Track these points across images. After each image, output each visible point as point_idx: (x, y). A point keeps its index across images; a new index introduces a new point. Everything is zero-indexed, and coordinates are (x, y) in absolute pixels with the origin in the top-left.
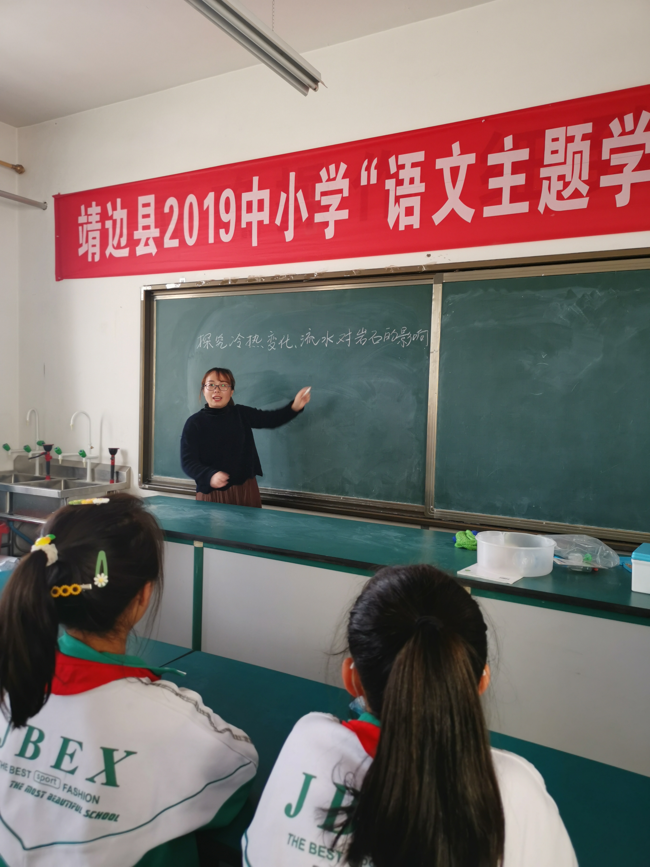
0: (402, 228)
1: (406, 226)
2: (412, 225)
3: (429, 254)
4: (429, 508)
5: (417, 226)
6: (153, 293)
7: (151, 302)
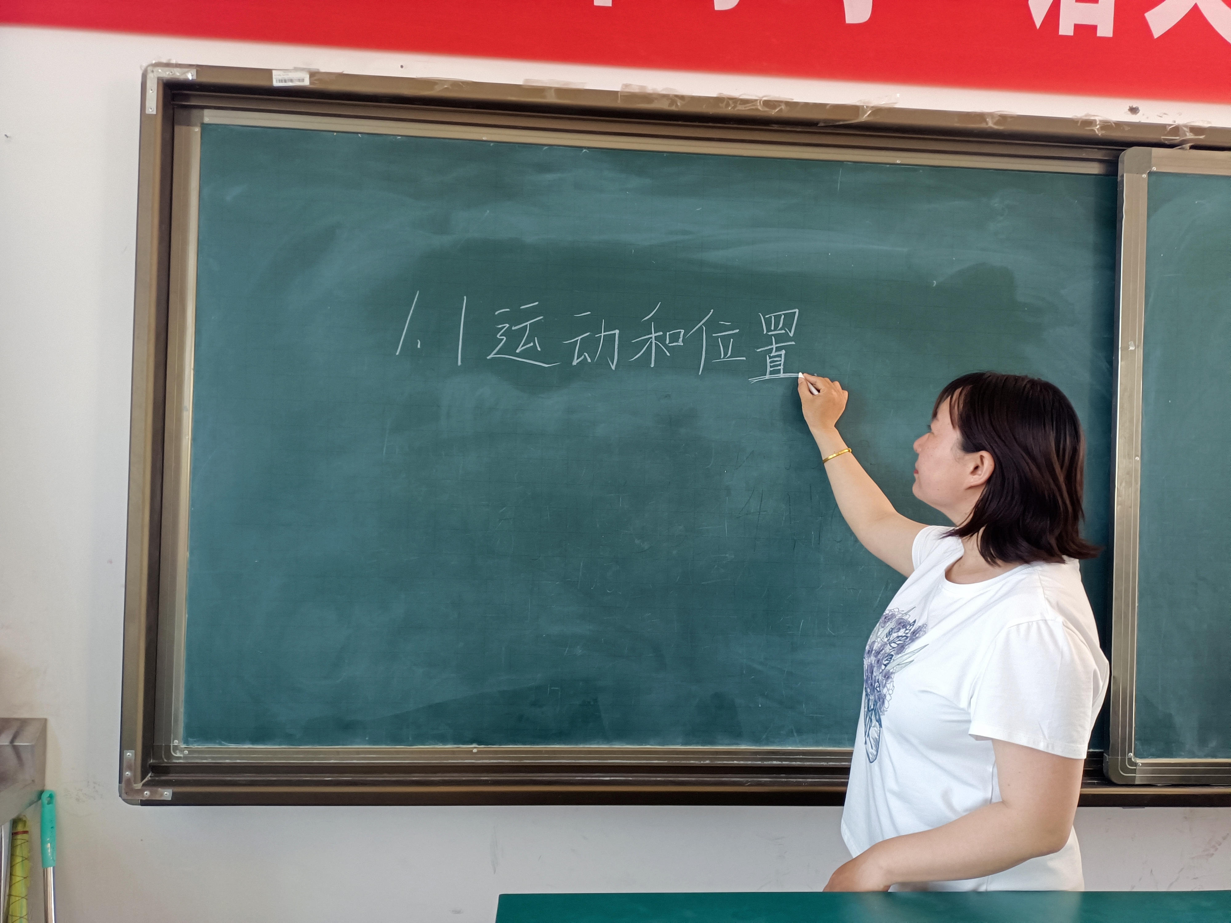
0: (1066, 29)
1: (1077, 27)
2: (1094, 28)
3: (1134, 106)
5: (1106, 30)
6: (187, 97)
7: (177, 128)
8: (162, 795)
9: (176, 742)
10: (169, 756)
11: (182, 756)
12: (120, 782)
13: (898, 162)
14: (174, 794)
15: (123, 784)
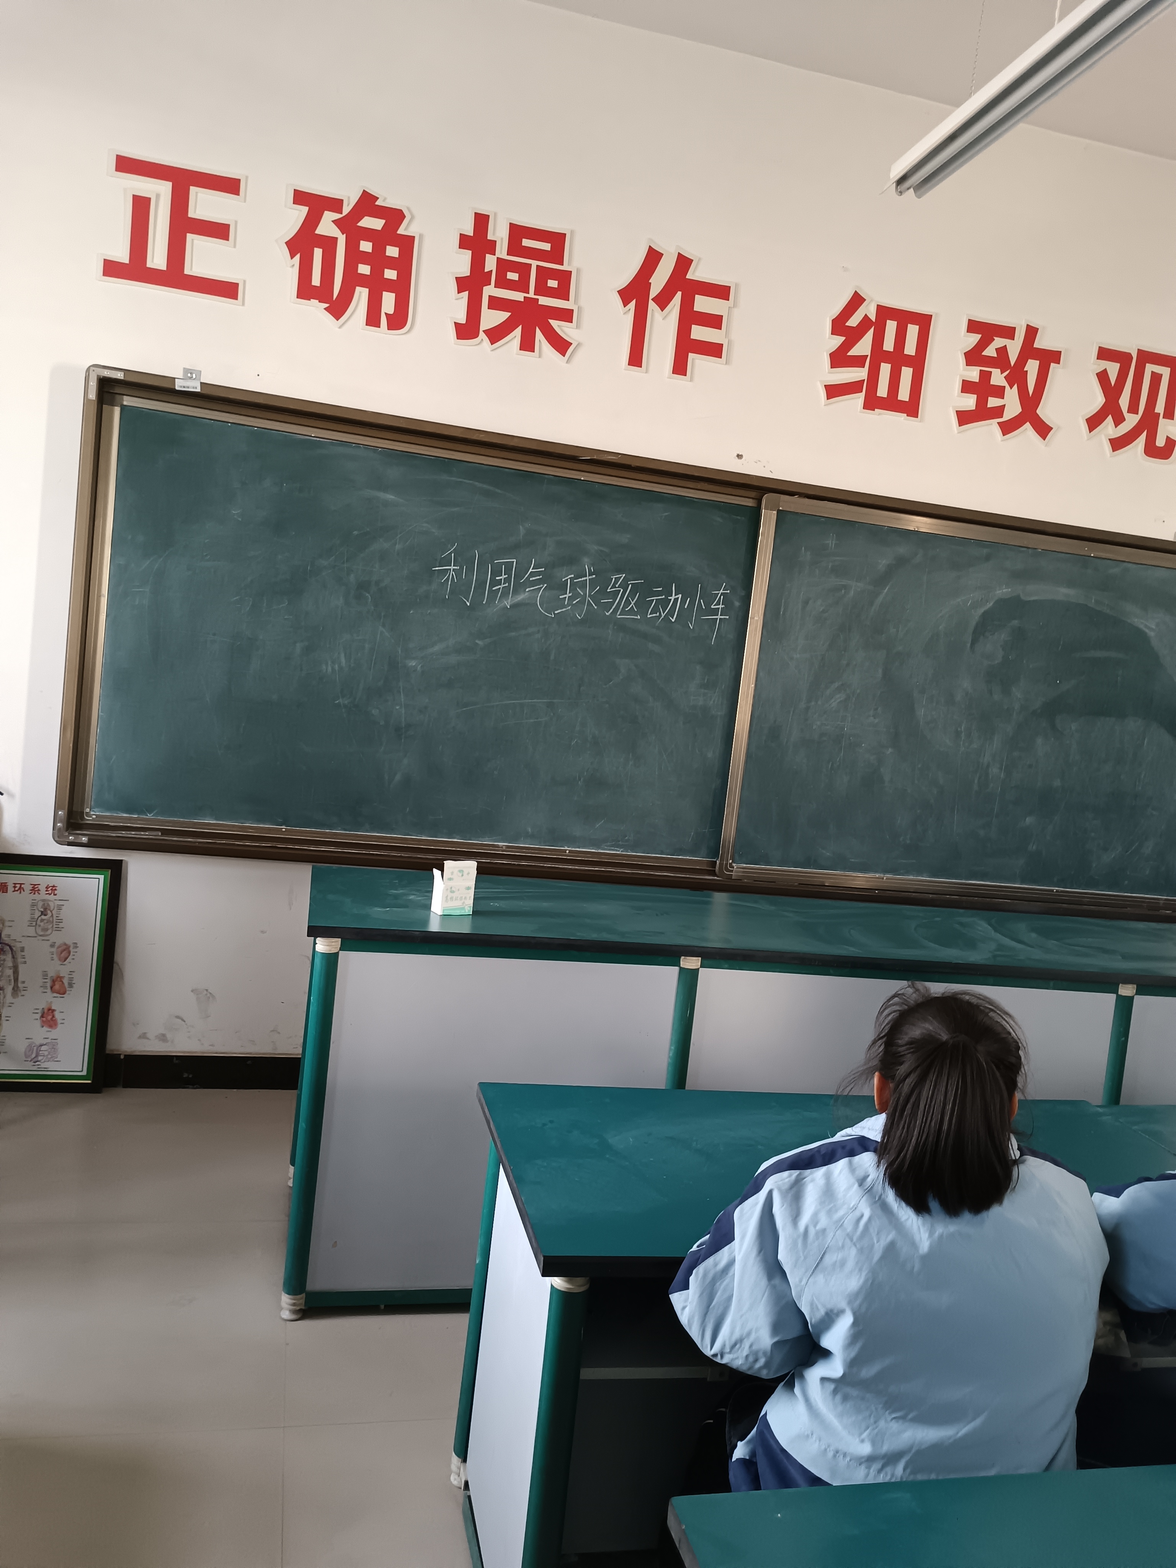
4: (727, 864)
6: (114, 389)
7: (104, 406)
8: (82, 840)
9: (88, 810)
10: (83, 818)
11: (91, 818)
12: (53, 829)
13: (582, 479)
14: (89, 839)
15: (56, 831)
